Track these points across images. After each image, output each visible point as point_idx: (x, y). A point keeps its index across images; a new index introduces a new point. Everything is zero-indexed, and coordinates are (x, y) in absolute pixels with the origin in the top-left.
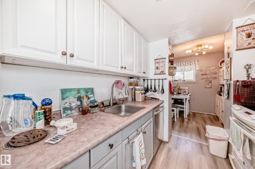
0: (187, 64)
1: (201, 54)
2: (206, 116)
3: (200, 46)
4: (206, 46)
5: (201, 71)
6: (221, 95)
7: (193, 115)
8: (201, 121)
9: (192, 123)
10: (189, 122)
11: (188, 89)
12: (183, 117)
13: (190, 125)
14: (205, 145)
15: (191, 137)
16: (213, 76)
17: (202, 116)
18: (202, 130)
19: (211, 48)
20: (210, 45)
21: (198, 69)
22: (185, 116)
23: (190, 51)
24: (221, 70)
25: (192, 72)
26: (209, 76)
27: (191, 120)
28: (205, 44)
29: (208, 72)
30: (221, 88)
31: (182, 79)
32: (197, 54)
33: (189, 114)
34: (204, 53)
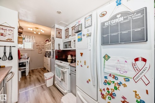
0: (26, 37)
1: (37, 34)
2: (39, 69)
3: (37, 28)
4: (41, 30)
5: (36, 43)
6: (46, 57)
7: (32, 72)
8: (37, 74)
9: (33, 77)
10: (31, 77)
11: (28, 55)
12: (25, 75)
13: (32, 79)
14: (44, 85)
15: (35, 85)
16: (43, 47)
17: (38, 70)
18: (40, 78)
19: (43, 32)
20: (43, 30)
21: (34, 42)
22: (27, 74)
23: (31, 30)
24: (46, 44)
25: (31, 43)
26: (40, 47)
27: (32, 75)
28: (40, 29)
29: (40, 45)
30: (46, 53)
31: (23, 47)
32: (35, 33)
33: (29, 72)
34: (39, 33)
